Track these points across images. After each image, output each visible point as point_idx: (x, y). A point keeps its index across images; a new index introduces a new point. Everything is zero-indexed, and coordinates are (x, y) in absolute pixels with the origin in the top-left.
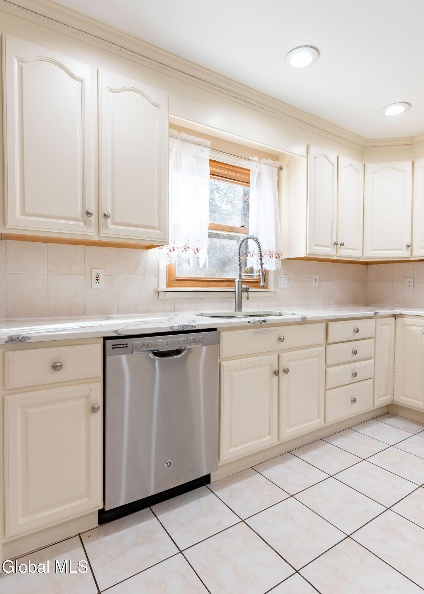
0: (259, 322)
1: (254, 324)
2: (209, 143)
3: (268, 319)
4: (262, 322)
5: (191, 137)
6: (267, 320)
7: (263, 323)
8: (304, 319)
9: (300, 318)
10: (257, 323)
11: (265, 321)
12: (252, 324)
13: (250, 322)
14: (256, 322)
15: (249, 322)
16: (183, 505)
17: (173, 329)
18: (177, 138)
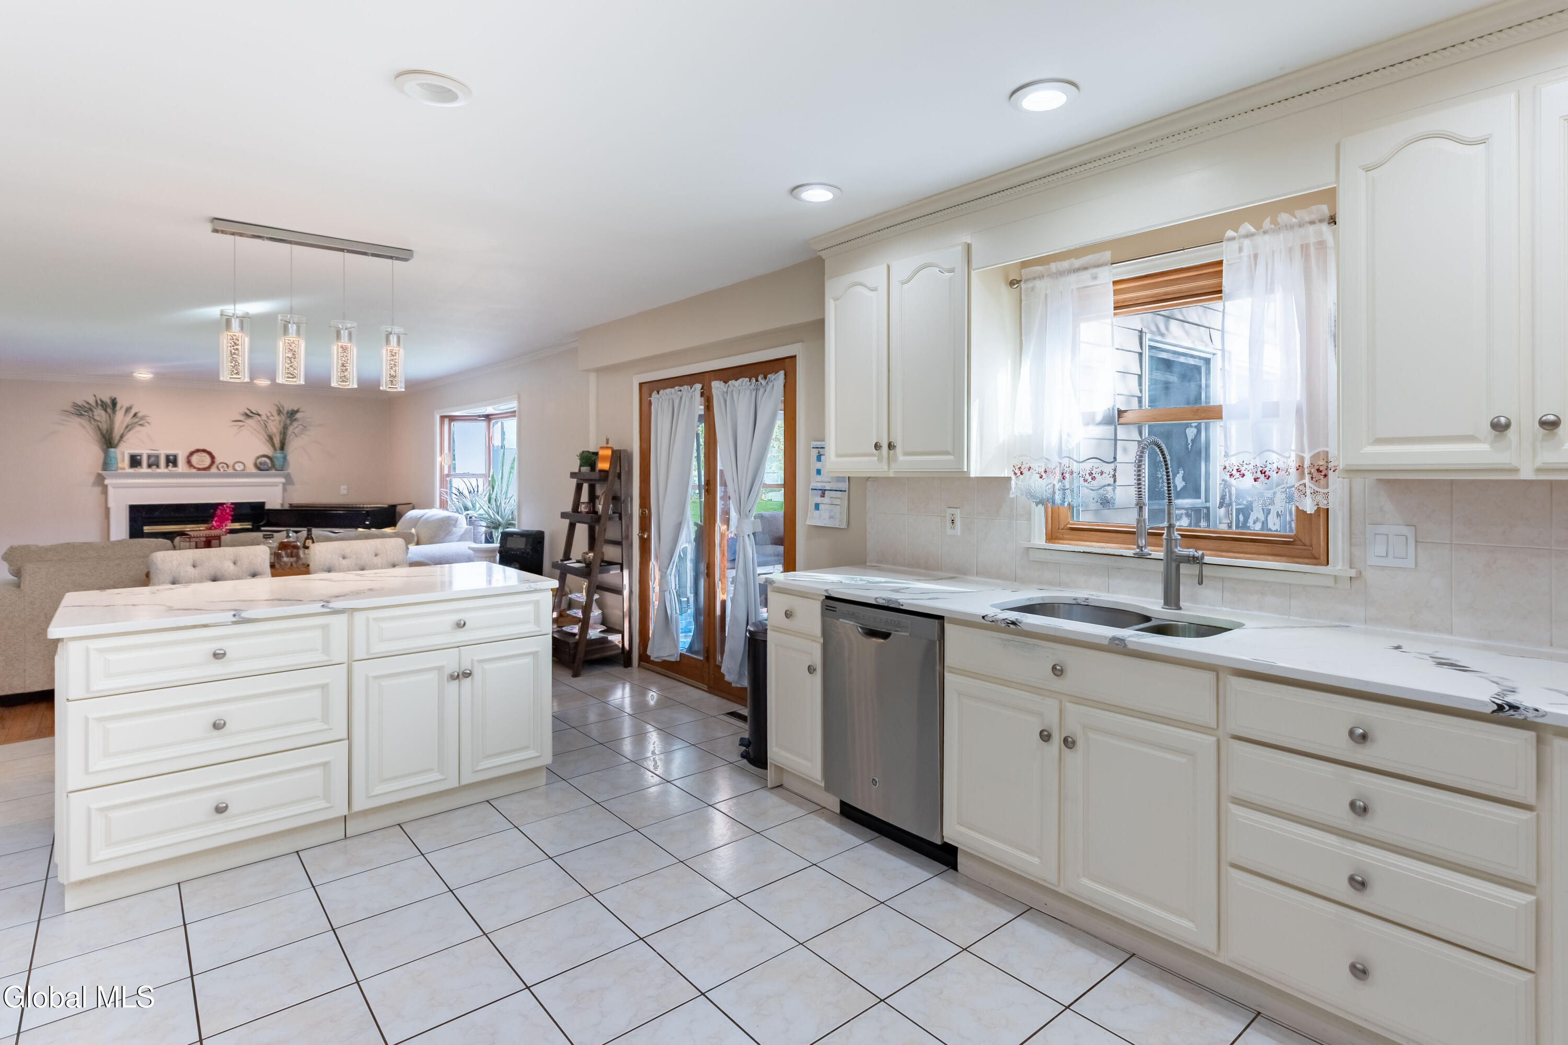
0: (1002, 622)
1: (993, 623)
2: (1107, 255)
3: (1024, 621)
4: (1009, 623)
5: (1065, 264)
6: (1020, 623)
7: (1012, 626)
8: (1117, 642)
9: (1105, 637)
10: (999, 622)
11: (1016, 624)
12: (989, 623)
13: (985, 618)
14: (997, 621)
15: (983, 617)
16: (901, 859)
17: (877, 602)
18: (1043, 277)
